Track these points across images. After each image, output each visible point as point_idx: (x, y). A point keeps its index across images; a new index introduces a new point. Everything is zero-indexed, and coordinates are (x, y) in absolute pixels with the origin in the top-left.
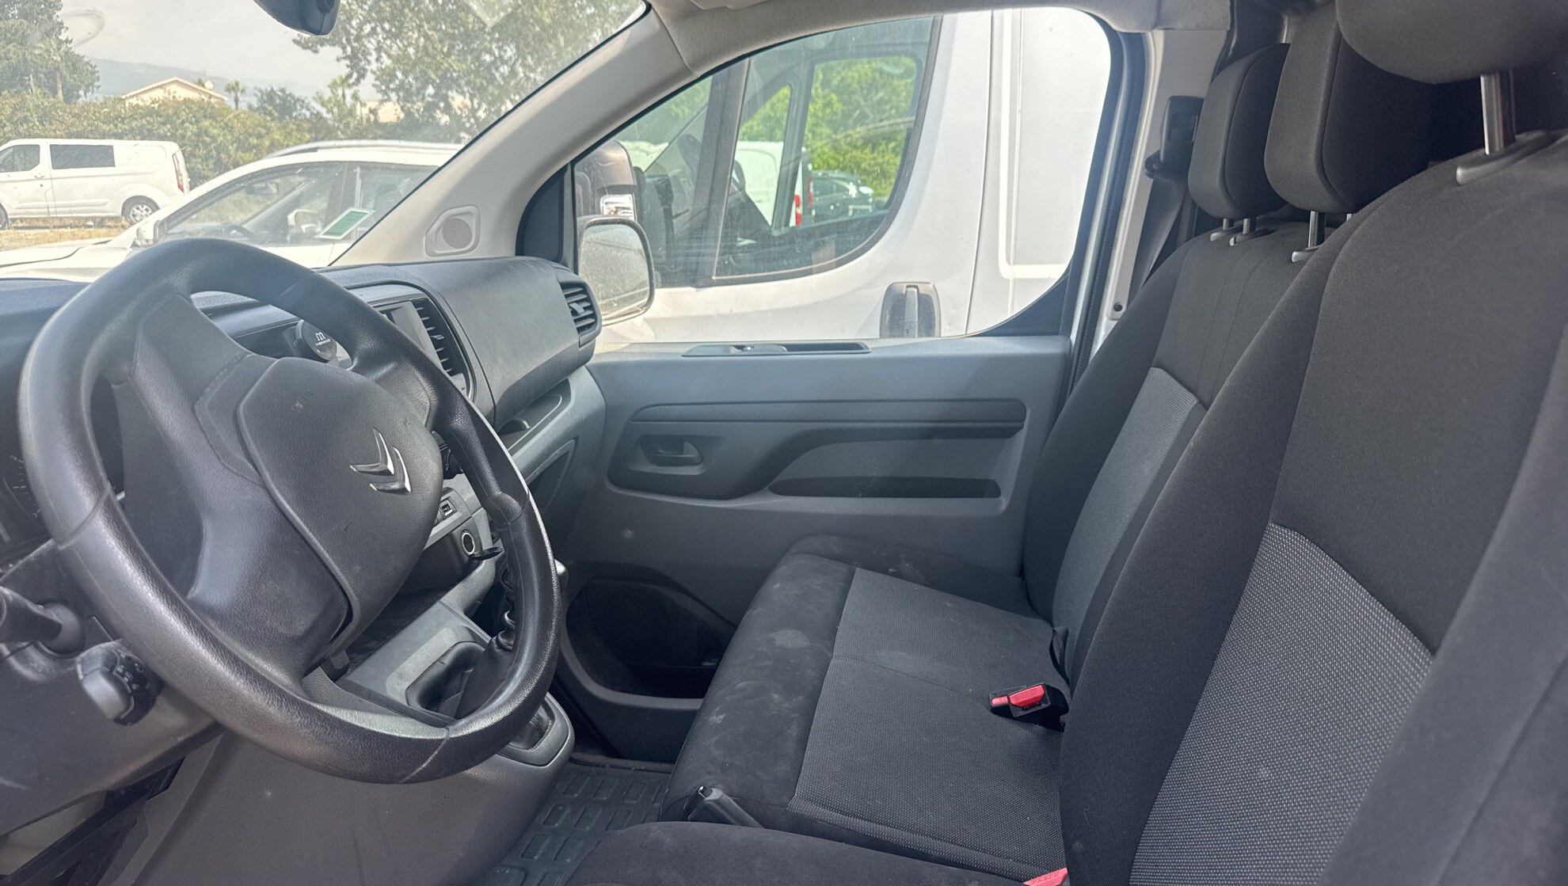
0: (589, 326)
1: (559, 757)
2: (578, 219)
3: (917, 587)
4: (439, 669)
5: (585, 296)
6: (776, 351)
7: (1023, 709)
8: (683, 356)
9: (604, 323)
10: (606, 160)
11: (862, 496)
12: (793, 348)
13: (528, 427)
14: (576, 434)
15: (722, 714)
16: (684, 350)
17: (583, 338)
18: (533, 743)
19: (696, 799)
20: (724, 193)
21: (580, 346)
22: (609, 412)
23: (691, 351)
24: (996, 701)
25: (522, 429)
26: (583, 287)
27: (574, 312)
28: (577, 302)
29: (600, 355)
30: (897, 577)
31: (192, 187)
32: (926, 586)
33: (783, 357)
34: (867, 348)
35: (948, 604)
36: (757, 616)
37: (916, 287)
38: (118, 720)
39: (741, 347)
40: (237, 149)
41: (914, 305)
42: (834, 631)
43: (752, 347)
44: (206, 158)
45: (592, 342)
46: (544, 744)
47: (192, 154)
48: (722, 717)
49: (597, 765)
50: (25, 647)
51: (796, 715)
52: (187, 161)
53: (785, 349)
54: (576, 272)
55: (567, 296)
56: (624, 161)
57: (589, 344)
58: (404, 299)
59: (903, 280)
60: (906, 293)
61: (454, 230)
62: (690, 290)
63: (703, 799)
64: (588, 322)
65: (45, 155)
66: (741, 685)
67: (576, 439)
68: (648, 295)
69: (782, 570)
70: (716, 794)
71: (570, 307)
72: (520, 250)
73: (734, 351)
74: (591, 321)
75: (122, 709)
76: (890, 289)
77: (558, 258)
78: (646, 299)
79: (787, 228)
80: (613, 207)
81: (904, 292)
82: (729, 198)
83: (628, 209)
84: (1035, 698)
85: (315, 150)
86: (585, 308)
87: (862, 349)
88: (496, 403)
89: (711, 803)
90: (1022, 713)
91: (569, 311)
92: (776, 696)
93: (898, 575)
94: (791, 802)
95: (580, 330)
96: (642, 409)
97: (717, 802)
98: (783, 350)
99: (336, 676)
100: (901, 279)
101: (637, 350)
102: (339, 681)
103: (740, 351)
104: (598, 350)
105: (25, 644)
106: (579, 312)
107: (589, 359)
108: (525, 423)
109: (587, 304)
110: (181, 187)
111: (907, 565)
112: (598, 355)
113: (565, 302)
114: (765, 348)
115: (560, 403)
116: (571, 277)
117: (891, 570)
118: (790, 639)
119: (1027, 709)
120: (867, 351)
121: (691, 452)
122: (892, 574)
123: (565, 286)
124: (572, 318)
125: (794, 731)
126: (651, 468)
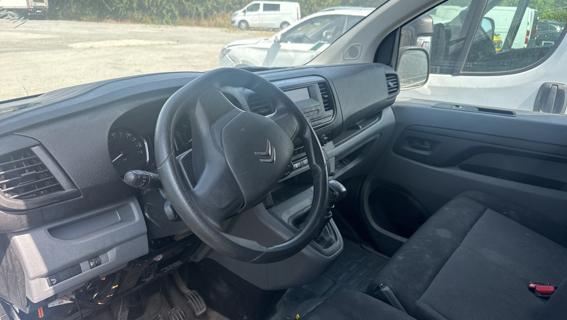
0: (395, 91)
1: (335, 255)
2: (400, 48)
3: (514, 223)
4: (302, 213)
5: (395, 79)
6: (473, 110)
7: (542, 294)
8: (432, 107)
9: (401, 89)
10: (423, 23)
11: (501, 178)
12: (481, 109)
13: (361, 128)
14: (380, 132)
15: (402, 256)
16: (433, 104)
17: (390, 96)
18: (327, 247)
19: (379, 288)
20: (472, 37)
21: (388, 99)
22: (397, 125)
23: (435, 105)
24: (532, 285)
25: (358, 128)
26: (396, 76)
27: (389, 86)
28: (392, 82)
29: (397, 102)
30: (506, 216)
31: (301, 18)
32: (520, 223)
33: (475, 113)
34: (516, 114)
35: (528, 234)
36: (433, 220)
37: (557, 86)
38: (172, 220)
39: (458, 106)
40: (317, 6)
41: (555, 94)
42: (466, 234)
43: (463, 107)
44: (306, 9)
45: (394, 98)
46: (331, 249)
47: (303, 7)
48: (402, 258)
49: (370, 252)
50: (160, 190)
51: (433, 266)
52: (301, 9)
53: (477, 109)
54: (395, 70)
55: (387, 79)
56: (430, 23)
57: (392, 99)
58: (314, 83)
59: (551, 82)
60: (551, 88)
61: (352, 51)
62: (449, 76)
63: (380, 288)
64: (394, 90)
65: (261, 7)
66: (415, 247)
67: (381, 134)
68: (426, 78)
69: (453, 202)
70: (387, 288)
71: (388, 83)
72: (375, 60)
73: (454, 107)
74: (396, 89)
75: (173, 218)
76: (543, 85)
77: (389, 64)
78: (424, 80)
79: (510, 49)
80: (422, 41)
81: (550, 87)
82: (474, 39)
83: (428, 42)
84: (548, 291)
85: (333, 10)
86: (394, 84)
87: (513, 114)
88: (344, 121)
89: (383, 291)
90: (540, 295)
91: (386, 85)
92: (428, 256)
93: (507, 216)
94: (418, 301)
95: (390, 93)
96: (411, 125)
97: (386, 292)
98: (477, 110)
99: (268, 208)
100: (550, 81)
101: (414, 102)
102: (268, 210)
103: (457, 107)
104: (396, 101)
105: (160, 189)
106: (391, 86)
107: (392, 104)
108: (360, 127)
109: (395, 83)
110: (298, 19)
111: (513, 212)
112: (396, 102)
113: (386, 82)
114: (468, 108)
115: (377, 120)
116: (392, 71)
117: (504, 213)
118: (444, 233)
119: (543, 294)
120: (516, 116)
121: (427, 146)
122: (505, 215)
123: (387, 75)
124: (387, 88)
125: (430, 272)
126: (410, 149)
